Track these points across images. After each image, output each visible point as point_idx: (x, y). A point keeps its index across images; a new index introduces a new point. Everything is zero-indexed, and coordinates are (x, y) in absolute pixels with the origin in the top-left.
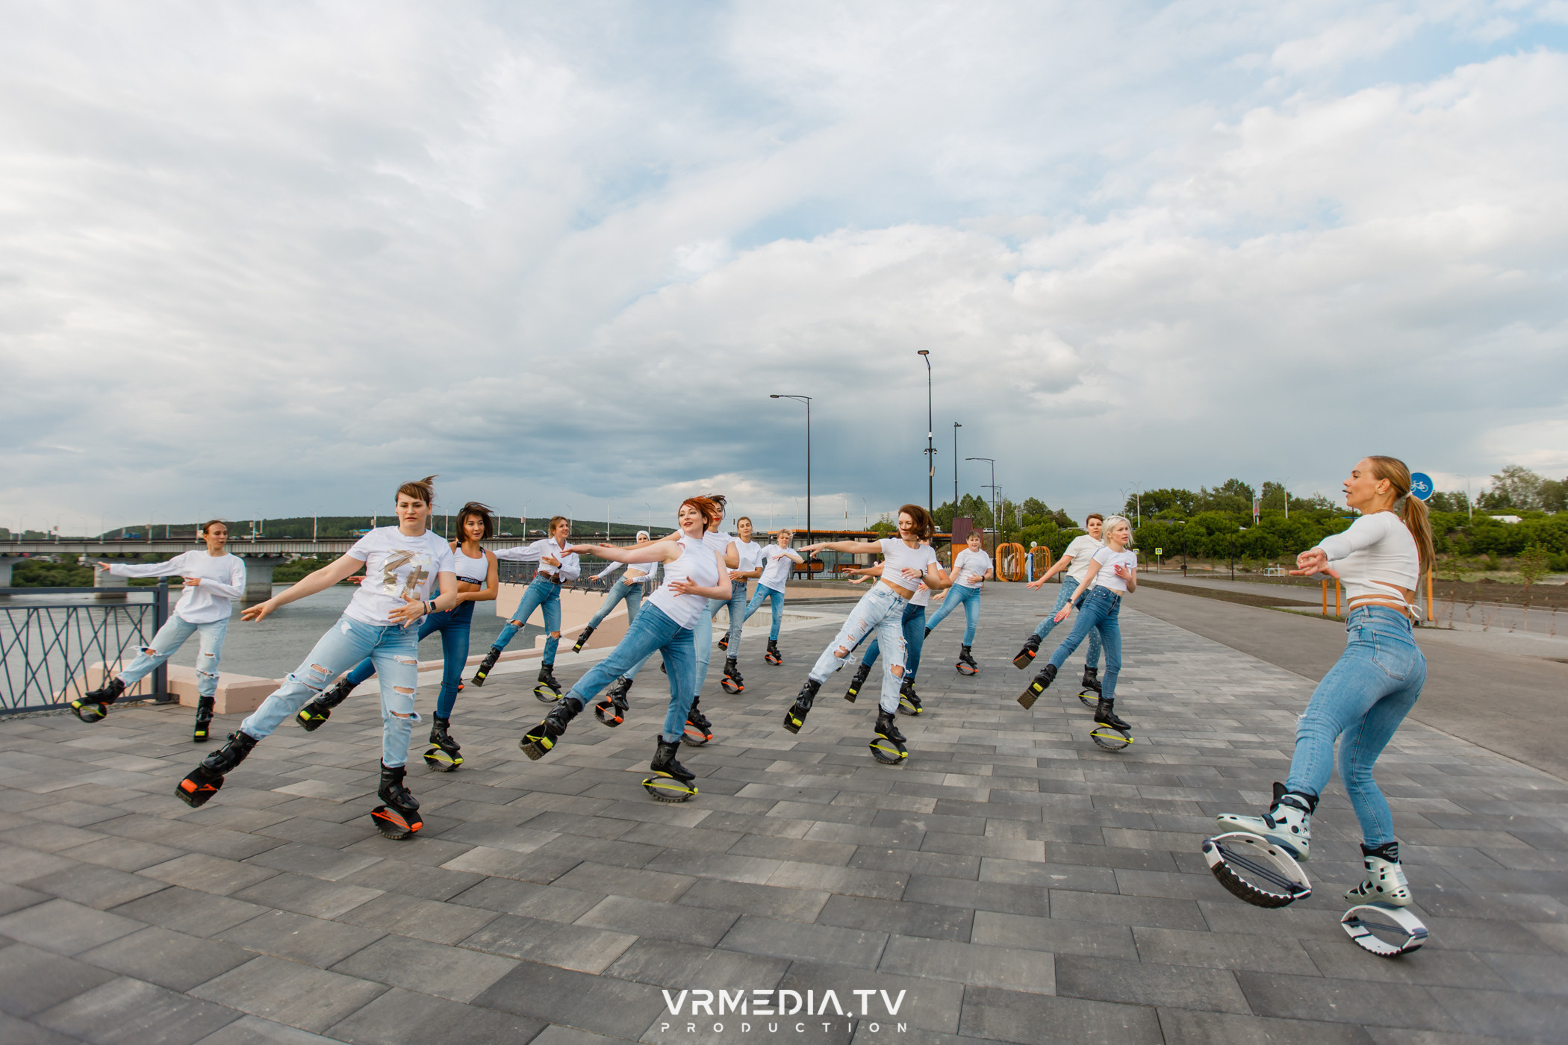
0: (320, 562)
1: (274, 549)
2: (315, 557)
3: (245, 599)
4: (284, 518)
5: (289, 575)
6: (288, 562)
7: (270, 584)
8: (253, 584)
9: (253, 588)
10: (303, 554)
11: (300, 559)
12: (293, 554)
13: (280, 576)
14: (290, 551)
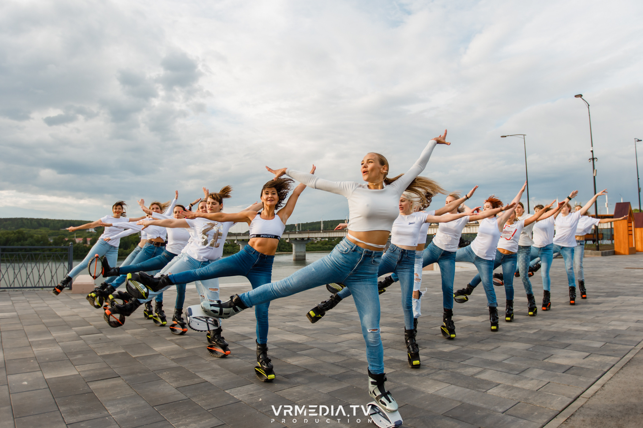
0: (329, 242)
1: (305, 236)
2: (327, 239)
3: (295, 259)
4: (315, 221)
5: (316, 248)
6: (316, 242)
7: (305, 252)
8: (298, 252)
9: (298, 254)
10: (322, 238)
11: (321, 240)
12: (318, 238)
13: (312, 248)
14: (316, 237)
